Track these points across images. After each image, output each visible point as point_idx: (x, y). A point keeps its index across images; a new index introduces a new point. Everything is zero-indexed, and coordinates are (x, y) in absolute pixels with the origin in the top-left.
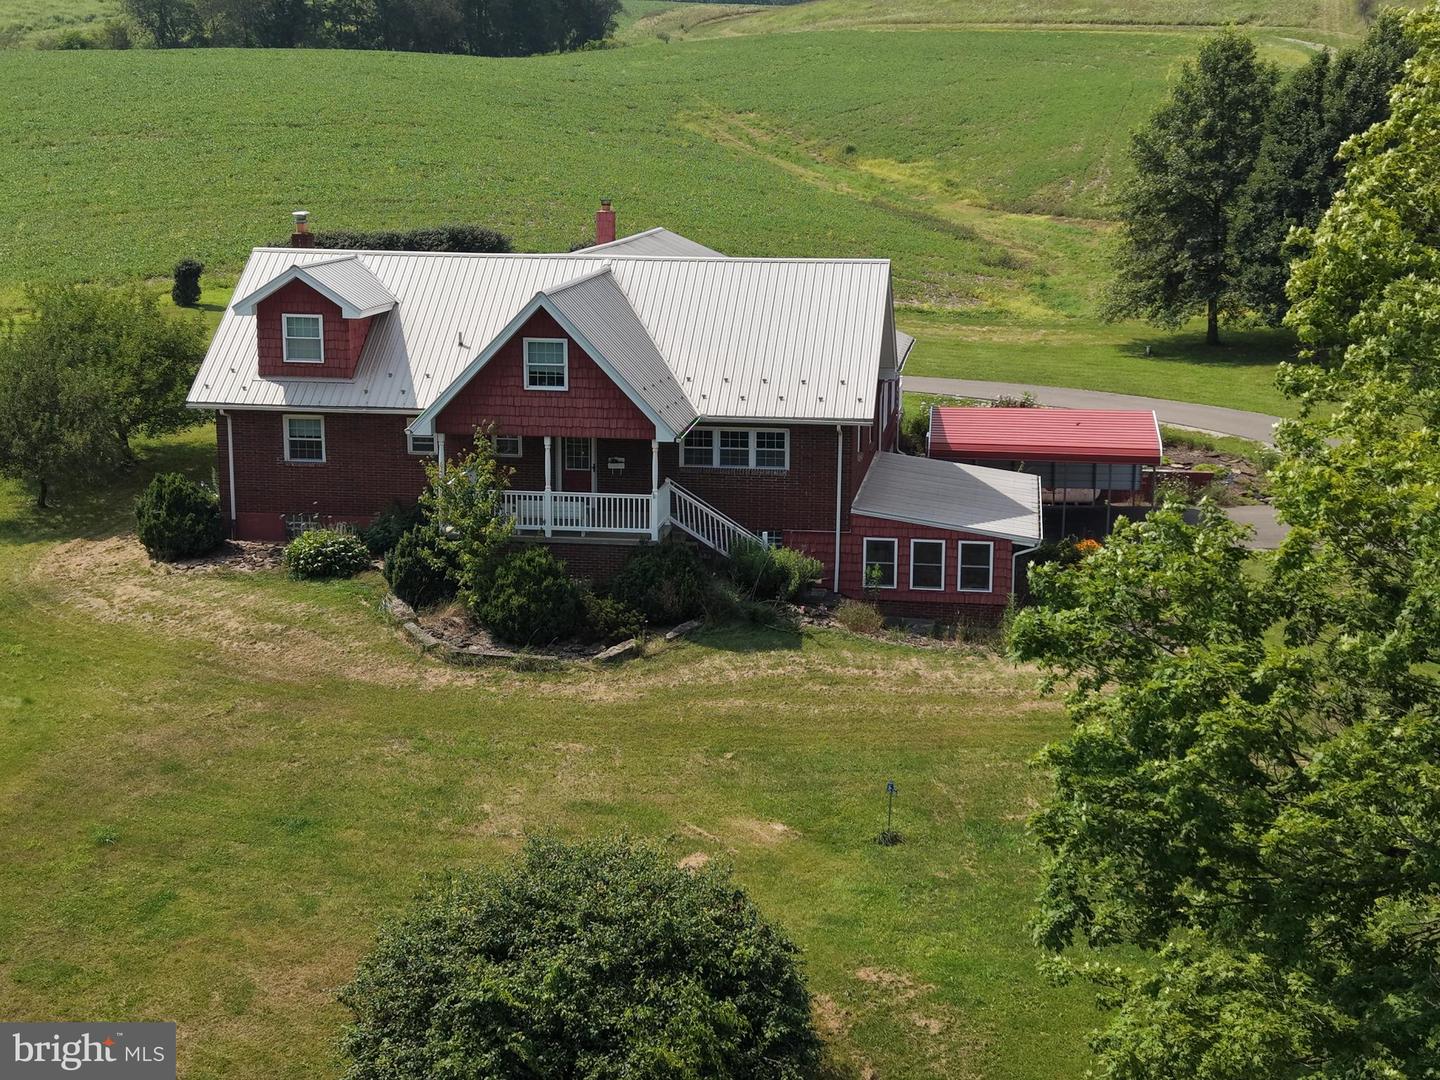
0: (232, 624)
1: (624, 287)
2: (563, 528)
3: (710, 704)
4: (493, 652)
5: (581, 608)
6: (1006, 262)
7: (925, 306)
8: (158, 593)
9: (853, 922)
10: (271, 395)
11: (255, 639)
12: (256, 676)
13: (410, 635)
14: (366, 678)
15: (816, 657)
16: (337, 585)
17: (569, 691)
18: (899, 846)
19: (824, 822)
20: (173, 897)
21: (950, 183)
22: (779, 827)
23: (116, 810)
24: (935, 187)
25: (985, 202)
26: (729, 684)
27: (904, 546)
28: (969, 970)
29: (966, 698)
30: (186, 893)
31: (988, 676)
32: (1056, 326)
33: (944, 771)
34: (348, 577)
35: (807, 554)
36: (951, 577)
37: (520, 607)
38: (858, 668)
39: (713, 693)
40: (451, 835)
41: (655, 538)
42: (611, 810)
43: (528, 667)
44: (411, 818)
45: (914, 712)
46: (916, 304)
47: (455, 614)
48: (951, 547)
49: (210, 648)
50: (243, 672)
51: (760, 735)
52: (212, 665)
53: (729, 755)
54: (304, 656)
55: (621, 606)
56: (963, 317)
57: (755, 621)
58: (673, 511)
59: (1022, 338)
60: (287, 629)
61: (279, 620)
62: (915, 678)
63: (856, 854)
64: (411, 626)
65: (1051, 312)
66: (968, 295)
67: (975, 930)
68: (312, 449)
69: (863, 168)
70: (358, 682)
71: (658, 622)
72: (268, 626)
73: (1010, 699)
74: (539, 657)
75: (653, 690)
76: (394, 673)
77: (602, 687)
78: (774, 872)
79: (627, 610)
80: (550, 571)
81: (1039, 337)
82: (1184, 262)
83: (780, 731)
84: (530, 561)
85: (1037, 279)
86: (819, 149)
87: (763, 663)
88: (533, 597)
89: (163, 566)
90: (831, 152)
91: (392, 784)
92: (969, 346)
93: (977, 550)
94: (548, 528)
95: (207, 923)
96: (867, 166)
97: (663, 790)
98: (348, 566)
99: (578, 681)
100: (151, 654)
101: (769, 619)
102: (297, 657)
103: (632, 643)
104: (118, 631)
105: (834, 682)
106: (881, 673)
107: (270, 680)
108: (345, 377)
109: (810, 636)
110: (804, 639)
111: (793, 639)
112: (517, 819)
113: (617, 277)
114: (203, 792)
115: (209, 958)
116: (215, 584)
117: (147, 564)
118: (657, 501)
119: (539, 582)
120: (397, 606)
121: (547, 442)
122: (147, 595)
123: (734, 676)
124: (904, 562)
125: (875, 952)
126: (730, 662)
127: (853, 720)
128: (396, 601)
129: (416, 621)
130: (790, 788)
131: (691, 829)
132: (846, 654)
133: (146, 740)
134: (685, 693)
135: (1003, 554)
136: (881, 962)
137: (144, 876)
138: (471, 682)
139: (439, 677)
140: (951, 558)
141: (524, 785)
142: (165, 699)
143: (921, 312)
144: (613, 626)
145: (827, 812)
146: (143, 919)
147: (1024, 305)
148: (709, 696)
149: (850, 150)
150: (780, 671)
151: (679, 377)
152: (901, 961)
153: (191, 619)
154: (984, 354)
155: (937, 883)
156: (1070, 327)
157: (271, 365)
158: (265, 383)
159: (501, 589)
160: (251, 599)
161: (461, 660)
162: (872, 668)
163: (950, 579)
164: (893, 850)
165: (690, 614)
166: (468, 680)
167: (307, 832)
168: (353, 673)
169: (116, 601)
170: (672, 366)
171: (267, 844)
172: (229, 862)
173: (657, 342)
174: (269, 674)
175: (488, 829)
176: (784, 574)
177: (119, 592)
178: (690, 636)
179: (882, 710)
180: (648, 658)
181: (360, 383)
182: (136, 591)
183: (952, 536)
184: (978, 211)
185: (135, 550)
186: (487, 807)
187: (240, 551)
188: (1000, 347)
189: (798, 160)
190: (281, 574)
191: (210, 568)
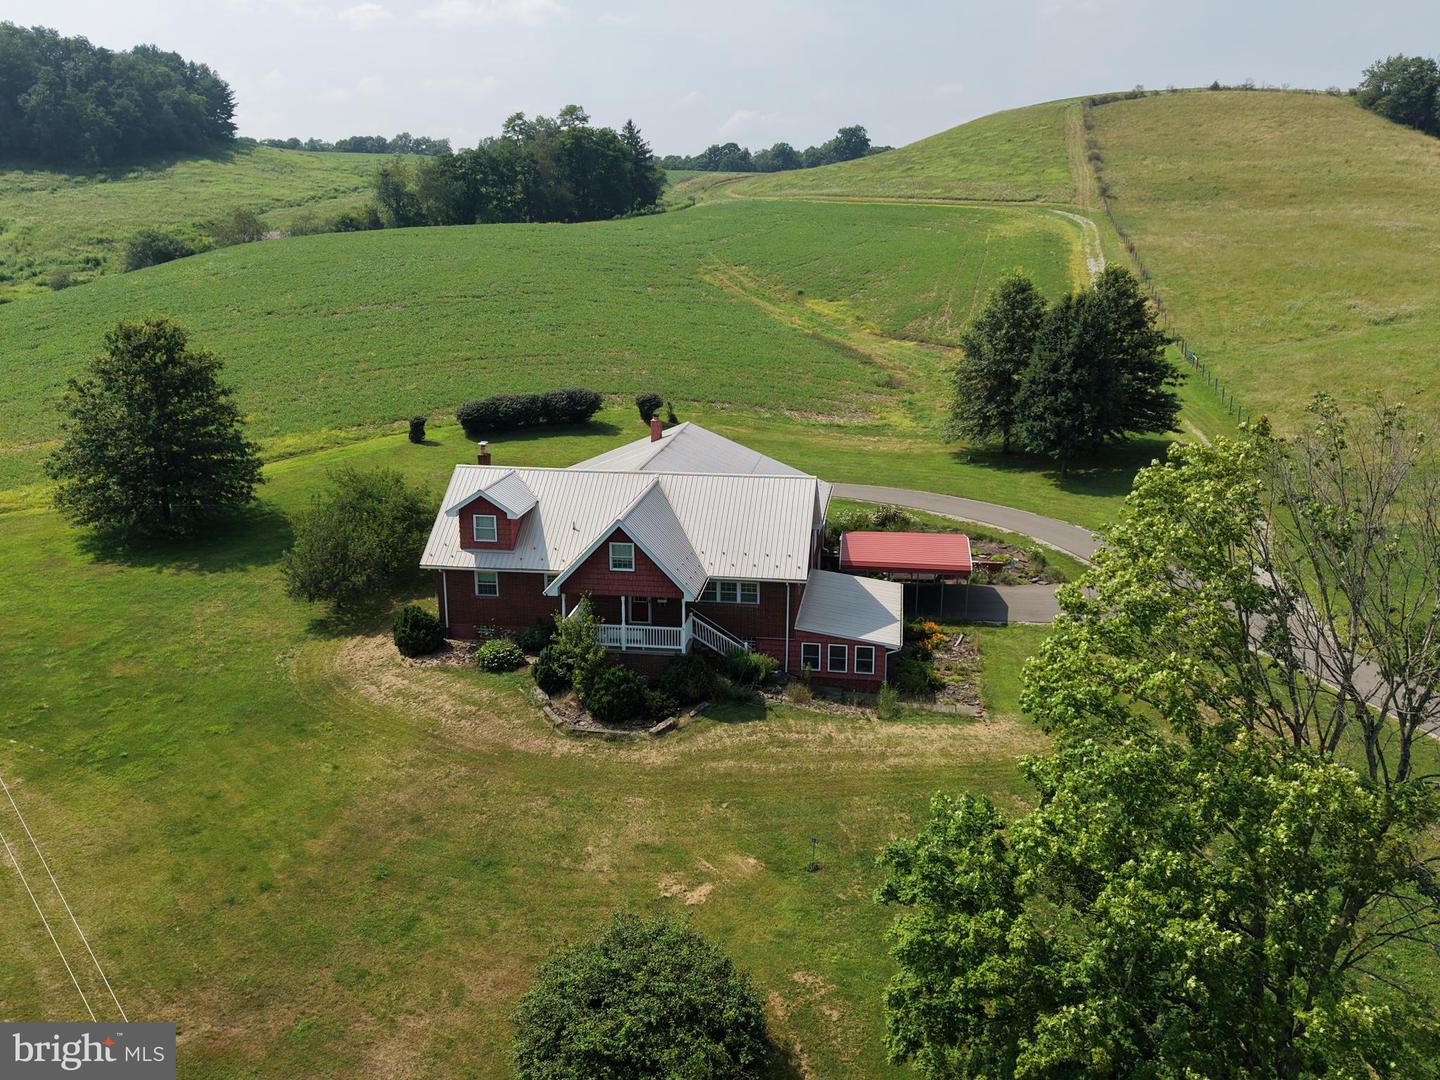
0: (448, 706)
1: (666, 492)
2: (632, 645)
3: (714, 765)
4: (592, 729)
5: (643, 699)
6: (890, 384)
7: (842, 422)
8: (406, 682)
9: (791, 937)
10: (466, 560)
11: (460, 717)
12: (461, 746)
13: (547, 716)
14: (522, 748)
15: (775, 725)
16: (505, 676)
17: (636, 756)
18: (819, 873)
19: (777, 855)
20: (419, 919)
21: (858, 318)
22: (752, 861)
23: (386, 852)
24: (849, 320)
25: (878, 331)
26: (725, 749)
27: (824, 648)
28: (855, 973)
29: (859, 756)
30: (426, 915)
31: (871, 736)
32: (917, 436)
33: (845, 813)
34: (512, 671)
35: (769, 656)
36: (851, 665)
37: (608, 702)
38: (798, 733)
39: (717, 756)
40: (570, 871)
41: (684, 652)
42: (658, 850)
43: (612, 739)
44: (548, 858)
45: (829, 767)
46: (837, 420)
47: (572, 700)
48: (851, 649)
49: (435, 724)
50: (453, 743)
51: (743, 789)
52: (436, 737)
53: (725, 805)
54: (486, 732)
55: (664, 696)
56: (864, 430)
57: (741, 701)
58: (694, 632)
59: (896, 446)
60: (478, 710)
61: (474, 704)
62: (829, 740)
63: (795, 879)
64: (547, 709)
65: (914, 424)
66: (867, 411)
67: (859, 941)
68: (492, 589)
69: (809, 305)
70: (518, 751)
71: (685, 703)
72: (468, 708)
73: (883, 756)
74: (619, 732)
75: (682, 754)
76: (538, 744)
77: (654, 753)
78: (749, 896)
79: (668, 698)
80: (626, 680)
81: (907, 446)
82: (991, 410)
83: (753, 785)
84: (614, 674)
85: (907, 397)
86: (782, 292)
87: (745, 731)
88: (615, 696)
89: (410, 660)
90: (790, 293)
91: (537, 831)
92: (867, 454)
93: (865, 651)
94: (624, 646)
95: (438, 938)
96: (812, 305)
97: (688, 833)
98: (512, 664)
99: (641, 749)
100: (403, 729)
101: (749, 699)
102: (484, 732)
103: (671, 720)
104: (384, 710)
105: (784, 744)
106: (811, 737)
107: (469, 749)
108: (509, 549)
109: (771, 710)
110: (768, 712)
111: (760, 712)
112: (606, 858)
113: (662, 485)
114: (434, 838)
115: (440, 965)
116: (438, 675)
117: (399, 658)
118: (685, 632)
119: (618, 687)
120: (540, 694)
121: (623, 599)
122: (400, 683)
123: (728, 742)
124: (824, 657)
125: (803, 960)
126: (725, 731)
127: (795, 775)
128: (539, 691)
129: (550, 705)
130: (760, 829)
131: (705, 865)
132: (791, 722)
133: (402, 797)
134: (701, 756)
135: (879, 654)
136: (807, 968)
137: (403, 903)
138: (581, 750)
139: (564, 746)
140: (851, 655)
141: (609, 831)
142: (412, 765)
143: (839, 426)
144: (661, 709)
145: (780, 847)
146: (403, 935)
147: (899, 419)
148: (714, 759)
149: (801, 293)
150: (754, 737)
151: (697, 551)
152: (817, 966)
153: (425, 701)
154: (875, 461)
155: (839, 903)
156: (925, 437)
157: (467, 543)
158: (464, 553)
159: (597, 691)
160: (457, 687)
161: (577, 735)
162: (806, 733)
163: (851, 668)
164: (815, 876)
165: (703, 698)
166: (579, 749)
167: (491, 870)
168: (516, 744)
169: (383, 687)
170: (693, 543)
171: (470, 880)
172: (449, 892)
173: (685, 528)
174: (469, 745)
175: (592, 865)
176: (756, 669)
177: (384, 681)
178: (702, 713)
179: (811, 767)
180: (680, 729)
181: (518, 553)
182: (394, 680)
183: (852, 643)
184: (874, 338)
185: (392, 648)
186: (590, 848)
187: (450, 648)
188: (885, 455)
189: (770, 300)
190: (474, 667)
191: (436, 662)
